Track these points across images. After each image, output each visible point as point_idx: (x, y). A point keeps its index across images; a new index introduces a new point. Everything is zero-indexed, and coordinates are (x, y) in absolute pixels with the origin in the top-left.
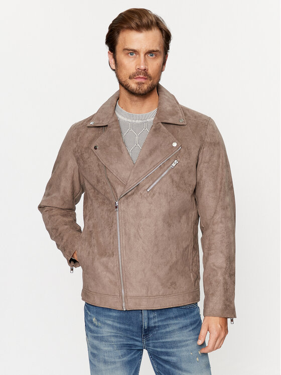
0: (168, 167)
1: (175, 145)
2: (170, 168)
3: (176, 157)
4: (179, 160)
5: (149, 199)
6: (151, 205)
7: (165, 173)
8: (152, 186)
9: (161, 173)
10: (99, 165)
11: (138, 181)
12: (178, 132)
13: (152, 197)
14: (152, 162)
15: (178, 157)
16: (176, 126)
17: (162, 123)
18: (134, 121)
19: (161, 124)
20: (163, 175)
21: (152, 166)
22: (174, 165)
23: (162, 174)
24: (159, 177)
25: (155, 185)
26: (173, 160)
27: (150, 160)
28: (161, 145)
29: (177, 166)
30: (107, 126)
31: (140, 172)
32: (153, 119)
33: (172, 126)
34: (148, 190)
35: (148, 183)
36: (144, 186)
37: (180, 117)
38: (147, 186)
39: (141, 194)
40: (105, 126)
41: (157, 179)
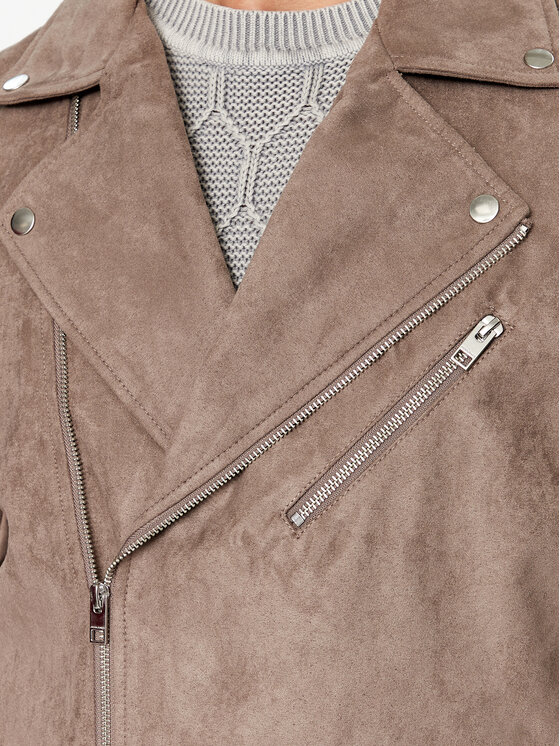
0: (434, 365)
1: (485, 213)
2: (446, 369)
3: (491, 295)
4: (506, 313)
5: (305, 578)
6: (315, 620)
7: (413, 403)
8: (322, 493)
9: (384, 402)
10: (26, 330)
11: (233, 452)
12: (513, 128)
13: (320, 568)
14: (331, 325)
15: (502, 296)
16: (502, 95)
17: (407, 76)
18: (237, 58)
19: (397, 81)
20: (396, 420)
21: (326, 356)
22: (472, 347)
23: (392, 409)
24: (371, 429)
25: (345, 486)
26: (470, 318)
27: (313, 311)
28: (392, 215)
29: (495, 354)
30: (95, 89)
31: (252, 393)
32: (356, 45)
33: (474, 93)
34: (297, 519)
35: (297, 469)
36: (271, 486)
37: (533, 35)
38: (292, 489)
39: (247, 540)
40: (82, 94)
41: (358, 443)
